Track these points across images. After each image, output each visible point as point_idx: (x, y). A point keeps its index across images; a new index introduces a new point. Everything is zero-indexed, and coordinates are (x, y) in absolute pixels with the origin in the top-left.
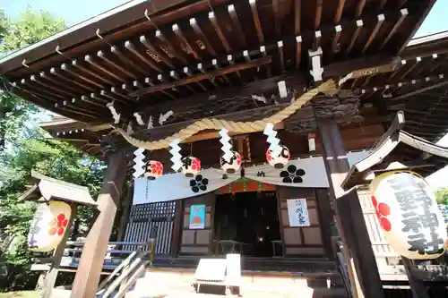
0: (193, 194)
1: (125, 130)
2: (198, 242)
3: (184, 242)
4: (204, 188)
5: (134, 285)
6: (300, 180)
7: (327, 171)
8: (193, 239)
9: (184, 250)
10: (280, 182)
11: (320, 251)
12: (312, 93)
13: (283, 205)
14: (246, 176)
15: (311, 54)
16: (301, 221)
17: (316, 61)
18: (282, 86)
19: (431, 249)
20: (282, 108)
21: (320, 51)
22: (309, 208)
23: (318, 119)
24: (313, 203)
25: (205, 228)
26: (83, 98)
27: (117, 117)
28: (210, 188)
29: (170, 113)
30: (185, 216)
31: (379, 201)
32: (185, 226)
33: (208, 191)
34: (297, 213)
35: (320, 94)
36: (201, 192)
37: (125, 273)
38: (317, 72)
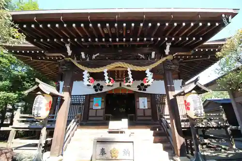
0: (95, 92)
1: (73, 59)
2: (97, 115)
3: (90, 115)
4: (101, 90)
5: (73, 135)
6: (145, 90)
7: (166, 89)
8: (95, 114)
9: (90, 119)
10: (137, 90)
11: (150, 118)
12: (164, 59)
13: (137, 100)
14: (122, 86)
15: (167, 44)
16: (145, 107)
17: (168, 47)
18: (153, 54)
19: (200, 115)
20: (153, 63)
21: (170, 44)
22: (148, 101)
23: (165, 69)
24: (149, 100)
25: (101, 109)
26: (55, 40)
27: (70, 52)
28: (104, 90)
29: (98, 54)
30: (91, 103)
31: (187, 102)
32: (91, 107)
33: (103, 91)
34: (143, 103)
35: (167, 60)
36: (99, 92)
37: (71, 129)
38: (167, 51)
